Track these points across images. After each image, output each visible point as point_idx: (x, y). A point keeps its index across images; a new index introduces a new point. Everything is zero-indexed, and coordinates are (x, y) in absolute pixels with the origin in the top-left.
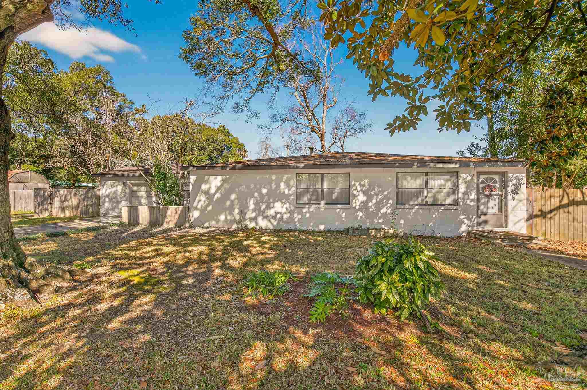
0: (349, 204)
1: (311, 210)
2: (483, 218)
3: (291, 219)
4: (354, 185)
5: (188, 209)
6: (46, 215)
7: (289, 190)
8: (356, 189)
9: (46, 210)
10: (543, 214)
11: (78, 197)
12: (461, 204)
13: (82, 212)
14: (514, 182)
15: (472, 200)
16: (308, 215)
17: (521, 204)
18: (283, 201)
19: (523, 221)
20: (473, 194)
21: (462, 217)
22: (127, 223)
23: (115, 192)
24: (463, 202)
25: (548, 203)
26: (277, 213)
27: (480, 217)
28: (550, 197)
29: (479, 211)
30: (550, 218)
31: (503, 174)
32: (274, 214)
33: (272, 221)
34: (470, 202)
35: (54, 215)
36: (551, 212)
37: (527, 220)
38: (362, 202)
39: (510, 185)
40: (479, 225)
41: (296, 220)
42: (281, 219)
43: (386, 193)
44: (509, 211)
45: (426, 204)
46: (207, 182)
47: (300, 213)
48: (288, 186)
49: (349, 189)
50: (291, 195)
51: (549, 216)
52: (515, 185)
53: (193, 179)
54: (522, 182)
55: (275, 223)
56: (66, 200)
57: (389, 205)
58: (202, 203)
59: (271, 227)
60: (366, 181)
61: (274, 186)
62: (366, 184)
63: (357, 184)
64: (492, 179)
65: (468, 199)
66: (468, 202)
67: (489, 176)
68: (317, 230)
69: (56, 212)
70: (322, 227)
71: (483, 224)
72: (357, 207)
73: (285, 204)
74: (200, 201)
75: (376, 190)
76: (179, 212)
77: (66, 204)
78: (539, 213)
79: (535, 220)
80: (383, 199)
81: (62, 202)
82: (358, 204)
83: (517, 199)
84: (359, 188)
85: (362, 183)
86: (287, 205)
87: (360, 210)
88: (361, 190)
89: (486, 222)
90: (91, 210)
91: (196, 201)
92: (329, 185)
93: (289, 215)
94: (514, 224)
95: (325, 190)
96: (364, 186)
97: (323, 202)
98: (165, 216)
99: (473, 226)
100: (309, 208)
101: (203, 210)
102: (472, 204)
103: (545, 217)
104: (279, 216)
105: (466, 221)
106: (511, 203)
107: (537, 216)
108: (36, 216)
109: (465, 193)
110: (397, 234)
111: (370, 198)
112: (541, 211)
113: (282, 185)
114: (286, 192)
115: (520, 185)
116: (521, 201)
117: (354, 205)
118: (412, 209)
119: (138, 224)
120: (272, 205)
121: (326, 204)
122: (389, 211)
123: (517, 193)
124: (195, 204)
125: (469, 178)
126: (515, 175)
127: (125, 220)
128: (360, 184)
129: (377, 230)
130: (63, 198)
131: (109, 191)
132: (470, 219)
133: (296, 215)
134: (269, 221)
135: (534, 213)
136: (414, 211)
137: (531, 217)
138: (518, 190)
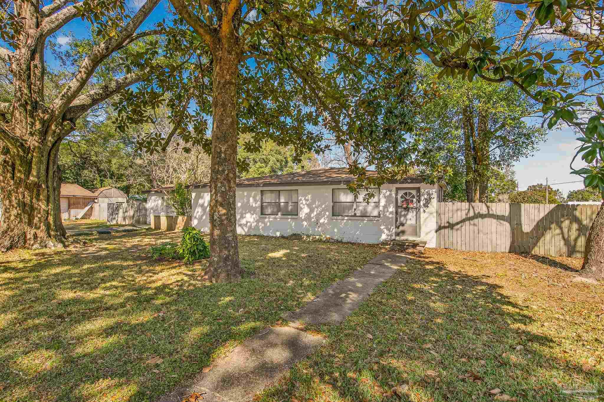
0: (297, 215)
1: (271, 219)
2: (401, 228)
3: (257, 226)
4: (301, 200)
5: (190, 218)
6: (114, 222)
7: (256, 204)
8: (302, 203)
9: (114, 219)
10: (451, 226)
11: (133, 209)
12: (382, 216)
13: (136, 221)
14: (426, 196)
15: (391, 213)
16: (268, 224)
17: (432, 216)
18: (252, 212)
19: (434, 232)
20: (392, 207)
21: (382, 227)
22: (154, 228)
23: (157, 206)
24: (383, 214)
25: (455, 215)
26: (247, 222)
27: (398, 228)
28: (457, 210)
29: (398, 223)
30: (457, 230)
31: (418, 190)
32: (245, 223)
33: (244, 228)
34: (390, 214)
35: (119, 223)
36: (457, 224)
37: (436, 231)
38: (306, 214)
39: (422, 199)
40: (397, 234)
41: (261, 227)
42: (250, 227)
43: (323, 206)
44: (421, 223)
45: (355, 215)
46: (202, 198)
47: (263, 222)
48: (255, 201)
49: (297, 202)
50: (257, 208)
51: (456, 227)
52: (426, 199)
53: (194, 195)
54: (433, 196)
55: (246, 230)
56: (126, 212)
57: (326, 216)
58: (199, 213)
59: (244, 233)
60: (310, 196)
61: (245, 200)
62: (310, 198)
63: (303, 199)
64: (410, 194)
65: (388, 211)
66: (388, 214)
67: (408, 191)
68: (274, 236)
69: (120, 221)
70: (278, 234)
71: (401, 234)
72: (303, 218)
73: (253, 214)
74: (198, 212)
75: (317, 203)
76: (185, 221)
77: (126, 214)
78: (447, 225)
79: (443, 231)
80: (322, 211)
81: (124, 213)
82: (304, 215)
83: (428, 212)
84: (304, 202)
85: (307, 198)
86: (254, 216)
87: (305, 220)
88: (306, 204)
89: (403, 232)
90: (141, 219)
91: (196, 212)
92: (285, 199)
93: (255, 224)
94: (427, 234)
95: (282, 204)
96: (307, 200)
97: (279, 213)
98: (176, 223)
99: (391, 235)
100: (269, 218)
101: (200, 219)
102: (391, 216)
103: (452, 229)
104: (249, 224)
105: (385, 231)
106: (423, 216)
107: (445, 227)
108: (108, 224)
109: (385, 207)
110: (321, 239)
111: (312, 211)
112: (448, 222)
113: (251, 200)
114: (254, 205)
115: (430, 199)
116: (431, 213)
117: (301, 216)
118: (343, 220)
119: (160, 229)
120: (244, 215)
121: (282, 215)
122: (326, 221)
123: (428, 207)
124: (195, 214)
125: (388, 193)
126: (426, 191)
127: (153, 226)
128: (305, 199)
129: (308, 236)
130: (125, 209)
131: (153, 204)
132: (389, 230)
133: (260, 224)
134: (243, 228)
135: (442, 225)
136: (345, 221)
137: (440, 228)
138: (429, 204)
